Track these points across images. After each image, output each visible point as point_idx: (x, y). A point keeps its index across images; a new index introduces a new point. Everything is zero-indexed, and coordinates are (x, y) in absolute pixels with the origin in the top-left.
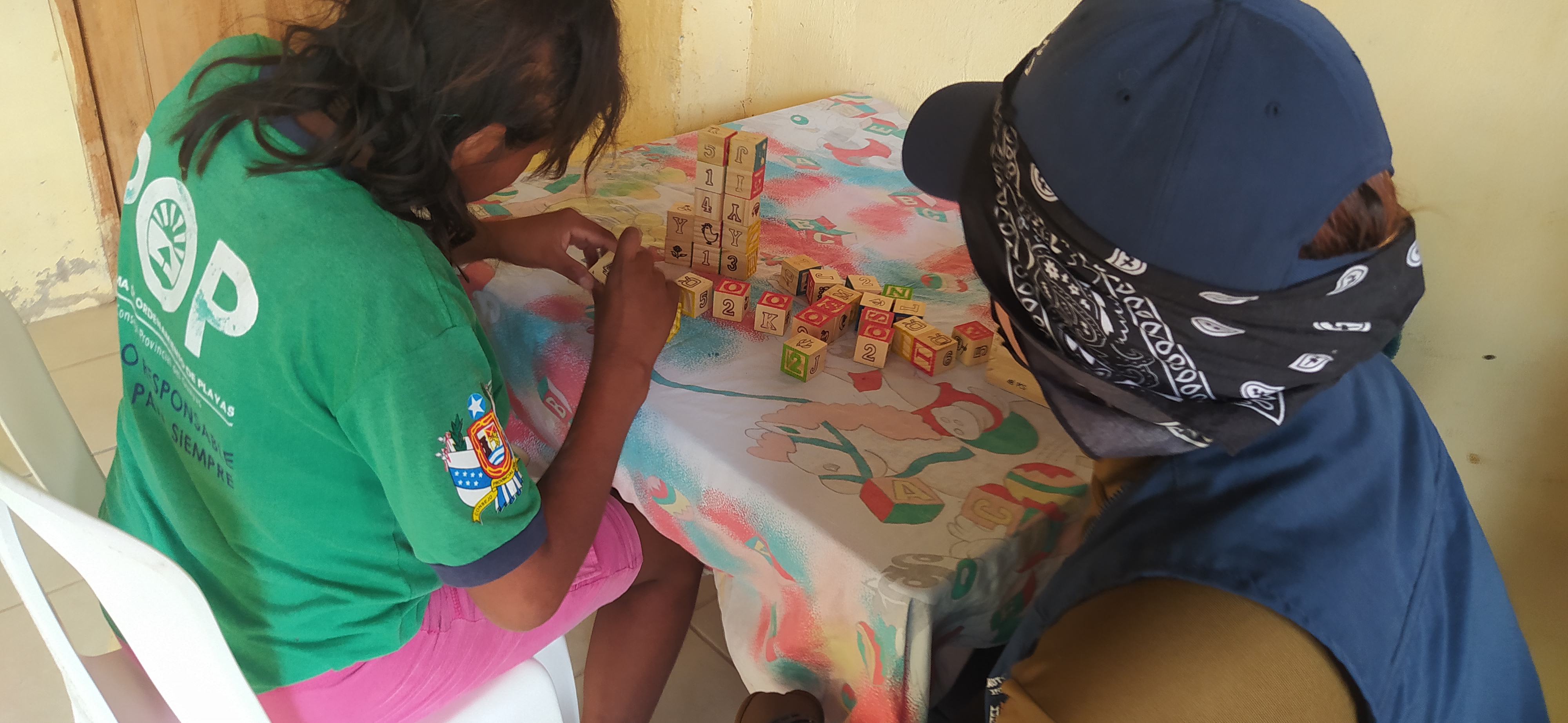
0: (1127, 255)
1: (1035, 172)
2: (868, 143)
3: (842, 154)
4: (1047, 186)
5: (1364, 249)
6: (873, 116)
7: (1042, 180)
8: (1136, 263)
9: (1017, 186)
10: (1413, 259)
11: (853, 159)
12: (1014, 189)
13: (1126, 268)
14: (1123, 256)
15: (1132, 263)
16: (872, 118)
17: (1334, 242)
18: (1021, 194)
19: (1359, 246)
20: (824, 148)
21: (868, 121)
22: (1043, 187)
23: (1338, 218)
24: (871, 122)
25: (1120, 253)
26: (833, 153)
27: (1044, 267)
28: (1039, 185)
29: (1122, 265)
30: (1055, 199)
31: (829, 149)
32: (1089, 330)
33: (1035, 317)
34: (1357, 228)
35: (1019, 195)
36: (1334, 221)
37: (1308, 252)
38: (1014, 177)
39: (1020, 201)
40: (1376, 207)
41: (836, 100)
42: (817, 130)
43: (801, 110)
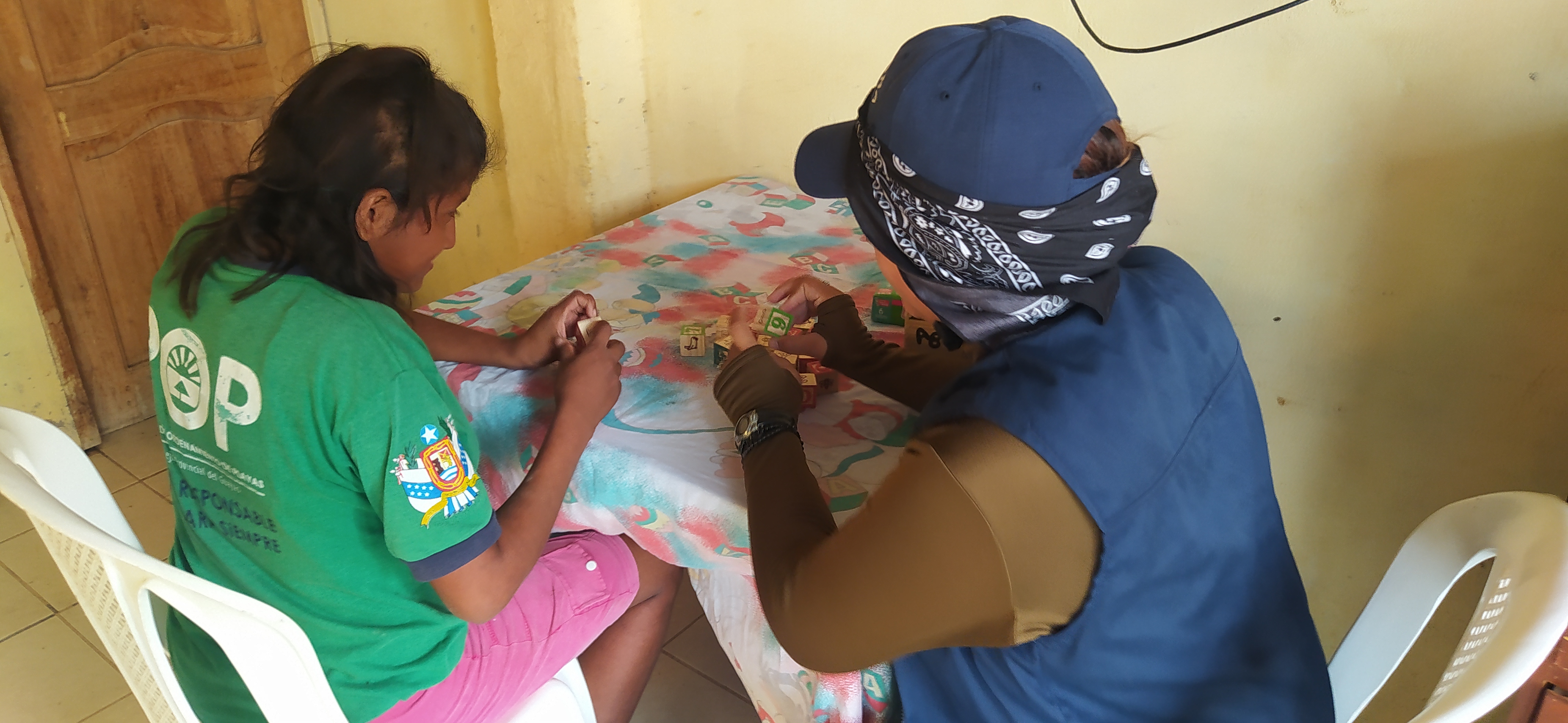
0: (969, 198)
1: (896, 160)
2: (764, 216)
3: (745, 229)
4: (906, 167)
5: (1112, 168)
6: (765, 193)
7: (902, 163)
8: (976, 202)
9: (886, 172)
10: (1145, 171)
11: (755, 231)
12: (885, 176)
13: (970, 208)
14: (966, 200)
15: (973, 203)
16: (765, 194)
17: (1093, 165)
18: (889, 177)
19: (1109, 165)
20: (730, 225)
21: (762, 197)
22: (904, 167)
23: (1091, 149)
24: (765, 198)
25: (963, 198)
26: (738, 229)
27: (916, 221)
28: (901, 168)
29: (967, 206)
30: (913, 173)
31: (735, 225)
32: (955, 258)
33: (916, 260)
34: (1105, 155)
35: (888, 179)
36: (1090, 151)
37: (1079, 174)
38: (882, 168)
39: (890, 184)
40: (1114, 141)
41: (732, 183)
42: (721, 211)
43: (705, 196)
